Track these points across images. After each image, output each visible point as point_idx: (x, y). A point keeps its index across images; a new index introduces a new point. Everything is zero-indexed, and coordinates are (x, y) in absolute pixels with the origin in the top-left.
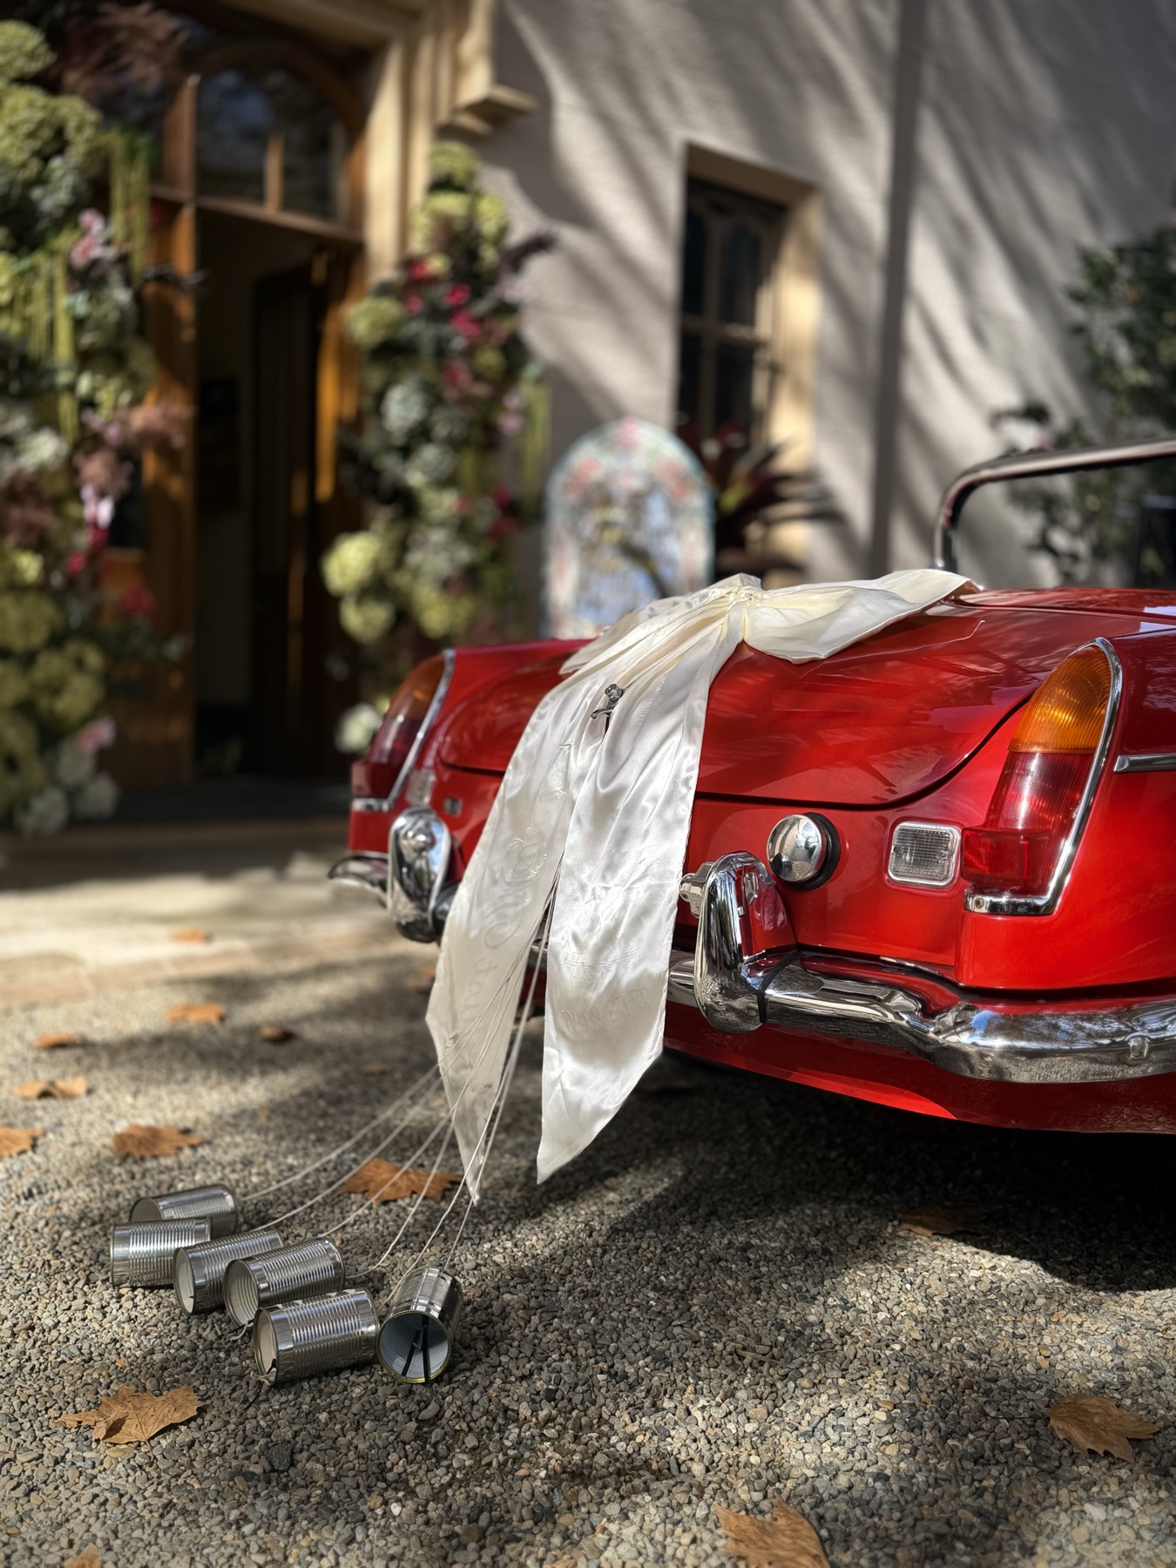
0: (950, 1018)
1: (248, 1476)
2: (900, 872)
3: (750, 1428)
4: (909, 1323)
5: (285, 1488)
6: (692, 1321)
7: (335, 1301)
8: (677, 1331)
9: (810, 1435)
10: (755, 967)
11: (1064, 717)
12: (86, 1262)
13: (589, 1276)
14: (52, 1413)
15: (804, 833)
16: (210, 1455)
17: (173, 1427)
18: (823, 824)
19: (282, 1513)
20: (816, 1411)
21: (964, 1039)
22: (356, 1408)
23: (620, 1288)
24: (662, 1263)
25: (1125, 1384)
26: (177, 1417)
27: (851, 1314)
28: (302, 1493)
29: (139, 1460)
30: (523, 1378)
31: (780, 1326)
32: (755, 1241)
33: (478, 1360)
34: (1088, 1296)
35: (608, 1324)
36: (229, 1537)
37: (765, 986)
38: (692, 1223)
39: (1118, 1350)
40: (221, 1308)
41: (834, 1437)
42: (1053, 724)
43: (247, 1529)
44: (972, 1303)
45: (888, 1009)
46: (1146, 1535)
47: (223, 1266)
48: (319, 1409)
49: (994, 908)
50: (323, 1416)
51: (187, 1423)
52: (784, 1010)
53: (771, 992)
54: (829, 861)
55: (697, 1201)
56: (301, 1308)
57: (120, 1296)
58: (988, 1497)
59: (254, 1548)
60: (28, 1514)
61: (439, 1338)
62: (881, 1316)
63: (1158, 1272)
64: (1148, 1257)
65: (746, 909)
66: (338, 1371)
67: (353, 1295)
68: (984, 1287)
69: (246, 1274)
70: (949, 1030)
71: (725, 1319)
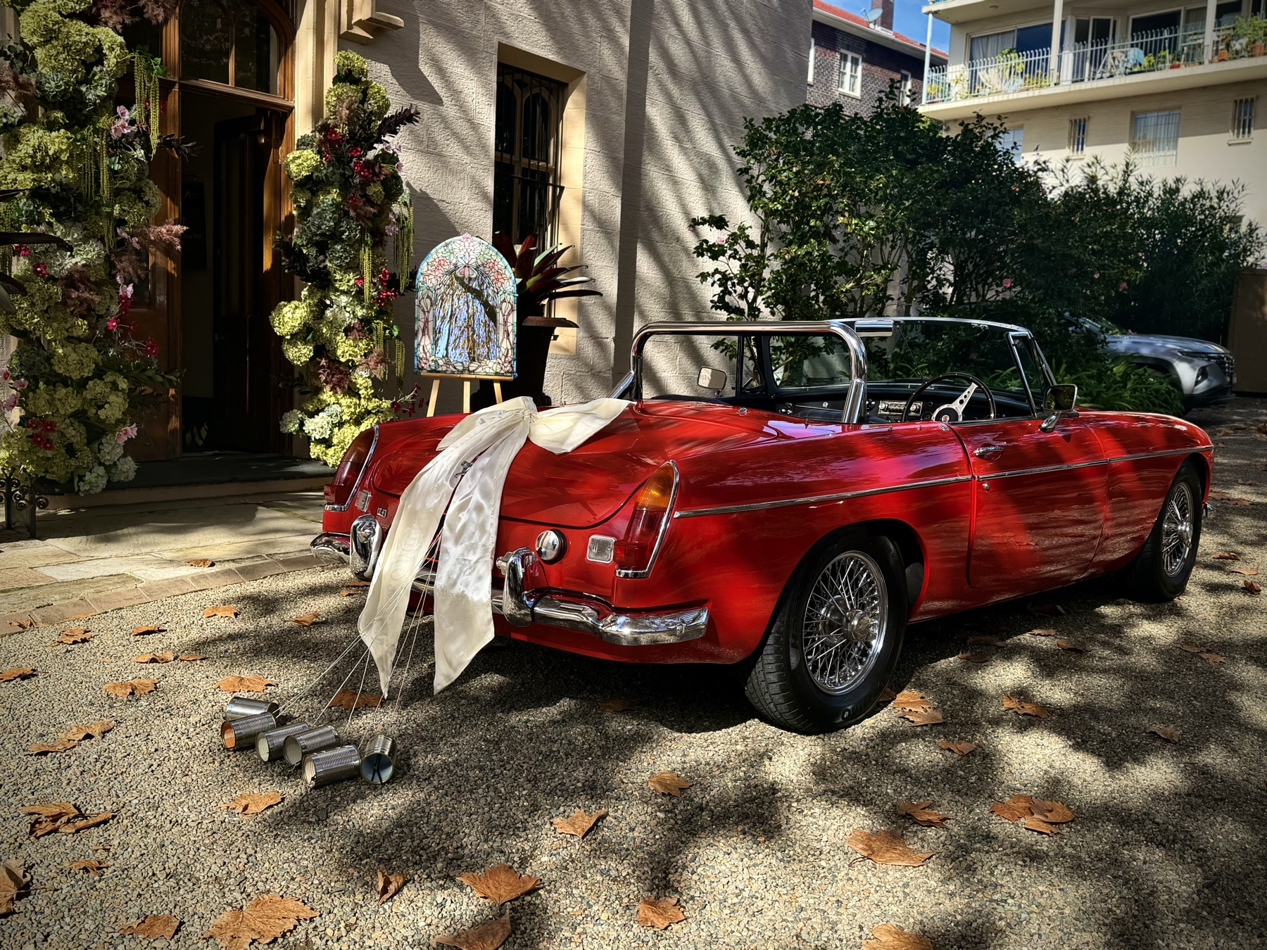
0: (609, 619)
1: (310, 823)
2: (591, 556)
3: (524, 793)
4: (597, 749)
5: (326, 826)
6: (501, 753)
7: (339, 751)
8: (494, 758)
9: (548, 794)
10: (529, 597)
11: (655, 493)
12: (206, 742)
13: (454, 738)
14: (213, 804)
15: (551, 538)
16: (290, 816)
17: (271, 806)
18: (559, 534)
19: (327, 835)
20: (553, 784)
21: (613, 629)
22: (352, 795)
23: (468, 742)
24: (488, 730)
25: (684, 769)
26: (272, 802)
27: (572, 746)
28: (334, 827)
29: (259, 819)
30: (425, 780)
31: (541, 753)
32: (531, 718)
33: (405, 773)
34: (676, 735)
35: (463, 756)
36: (306, 844)
37: (535, 605)
38: (502, 712)
39: (684, 755)
40: (282, 758)
41: (559, 793)
42: (652, 496)
43: (313, 841)
44: (626, 739)
45: (584, 615)
46: (679, 822)
47: (282, 739)
48: (335, 796)
49: (626, 575)
50: (338, 799)
51: (277, 804)
52: (544, 617)
53: (537, 609)
54: (562, 551)
55: (505, 702)
56: (325, 754)
57: (229, 756)
58: (619, 812)
59: (317, 847)
60: (215, 841)
61: (387, 766)
62: (585, 747)
63: (710, 724)
64: (707, 717)
65: (526, 569)
66: (342, 781)
67: (347, 748)
68: (632, 733)
69: (296, 742)
70: (609, 625)
71: (516, 751)
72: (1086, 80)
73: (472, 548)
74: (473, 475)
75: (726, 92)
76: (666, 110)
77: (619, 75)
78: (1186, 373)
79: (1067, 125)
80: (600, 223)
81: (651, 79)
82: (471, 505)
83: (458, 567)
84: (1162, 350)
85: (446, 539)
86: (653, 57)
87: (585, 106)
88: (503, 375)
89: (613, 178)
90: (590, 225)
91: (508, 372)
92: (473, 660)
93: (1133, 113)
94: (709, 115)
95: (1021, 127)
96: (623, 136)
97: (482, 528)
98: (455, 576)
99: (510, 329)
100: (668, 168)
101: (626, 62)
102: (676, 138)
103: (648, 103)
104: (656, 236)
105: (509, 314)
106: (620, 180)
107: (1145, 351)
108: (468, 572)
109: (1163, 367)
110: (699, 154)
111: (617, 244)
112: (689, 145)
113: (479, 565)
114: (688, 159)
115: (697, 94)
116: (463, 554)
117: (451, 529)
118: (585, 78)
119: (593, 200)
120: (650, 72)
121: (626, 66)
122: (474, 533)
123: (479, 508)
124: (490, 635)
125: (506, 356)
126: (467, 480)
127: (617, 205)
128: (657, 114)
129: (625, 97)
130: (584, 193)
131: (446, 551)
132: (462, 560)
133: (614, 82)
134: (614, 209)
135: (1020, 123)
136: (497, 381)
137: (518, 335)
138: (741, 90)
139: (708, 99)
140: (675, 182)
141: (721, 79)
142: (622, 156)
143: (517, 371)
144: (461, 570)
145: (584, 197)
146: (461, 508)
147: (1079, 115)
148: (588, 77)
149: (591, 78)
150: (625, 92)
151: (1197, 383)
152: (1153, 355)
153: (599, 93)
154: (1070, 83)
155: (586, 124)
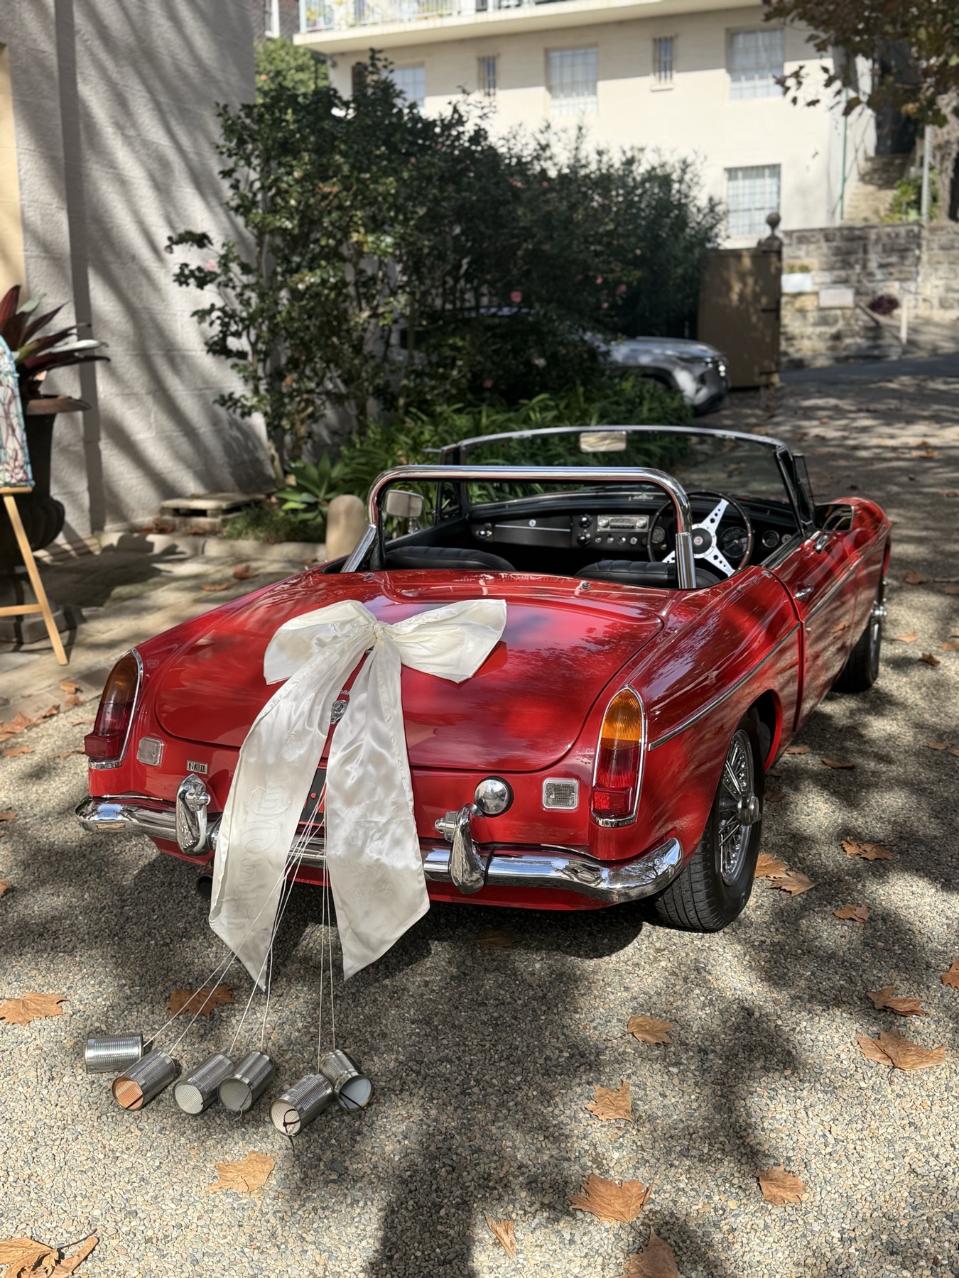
2: (548, 803)
11: (621, 726)
15: (495, 788)
18: (504, 782)
21: (598, 885)
37: (488, 867)
42: (619, 730)
52: (497, 878)
53: (492, 870)
54: (513, 800)
72: (490, 9)
73: (378, 807)
74: (352, 718)
75: (167, 60)
76: (102, 87)
77: (48, 47)
78: (685, 380)
79: (473, 64)
80: (46, 248)
81: (79, 47)
82: (362, 754)
83: (361, 833)
84: (661, 357)
85: (332, 800)
86: (79, 19)
87: (9, 90)
88: (14, 486)
89: (54, 185)
90: (35, 251)
91: (21, 480)
92: (402, 938)
93: (547, 52)
94: (150, 90)
95: (421, 65)
96: (60, 127)
97: (388, 781)
98: (360, 843)
99: (15, 421)
100: (111, 165)
101: (52, 28)
102: (119, 127)
103: (79, 80)
104: (110, 257)
105: (10, 403)
106: (63, 186)
107: (645, 360)
108: (377, 836)
109: (663, 377)
110: (146, 144)
111: (69, 273)
112: (132, 133)
113: (393, 826)
114: (134, 151)
115: (135, 65)
116: (364, 816)
117: (338, 787)
118: (6, 52)
119: (33, 216)
120: (77, 38)
121: (53, 33)
122: (374, 789)
123: (376, 759)
124: (425, 907)
125: (16, 460)
126: (346, 724)
127: (63, 219)
128: (93, 95)
129: (56, 74)
130: (22, 207)
131: (335, 813)
132: (362, 823)
133: (41, 55)
134: (60, 227)
135: (418, 59)
136: (8, 494)
137: (28, 429)
138: (183, 56)
139: (147, 70)
140: (122, 183)
141: (159, 43)
142: (61, 154)
143: (34, 478)
144: (366, 835)
145: (23, 213)
146: (348, 759)
147: (487, 51)
148: (11, 50)
149: (13, 52)
150: (55, 69)
151: (698, 391)
152: (653, 364)
153: (25, 71)
154: (473, 11)
155: (15, 114)
